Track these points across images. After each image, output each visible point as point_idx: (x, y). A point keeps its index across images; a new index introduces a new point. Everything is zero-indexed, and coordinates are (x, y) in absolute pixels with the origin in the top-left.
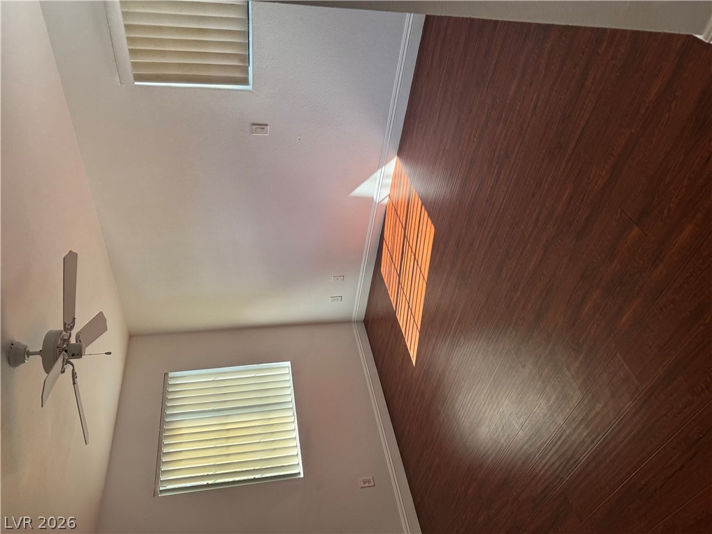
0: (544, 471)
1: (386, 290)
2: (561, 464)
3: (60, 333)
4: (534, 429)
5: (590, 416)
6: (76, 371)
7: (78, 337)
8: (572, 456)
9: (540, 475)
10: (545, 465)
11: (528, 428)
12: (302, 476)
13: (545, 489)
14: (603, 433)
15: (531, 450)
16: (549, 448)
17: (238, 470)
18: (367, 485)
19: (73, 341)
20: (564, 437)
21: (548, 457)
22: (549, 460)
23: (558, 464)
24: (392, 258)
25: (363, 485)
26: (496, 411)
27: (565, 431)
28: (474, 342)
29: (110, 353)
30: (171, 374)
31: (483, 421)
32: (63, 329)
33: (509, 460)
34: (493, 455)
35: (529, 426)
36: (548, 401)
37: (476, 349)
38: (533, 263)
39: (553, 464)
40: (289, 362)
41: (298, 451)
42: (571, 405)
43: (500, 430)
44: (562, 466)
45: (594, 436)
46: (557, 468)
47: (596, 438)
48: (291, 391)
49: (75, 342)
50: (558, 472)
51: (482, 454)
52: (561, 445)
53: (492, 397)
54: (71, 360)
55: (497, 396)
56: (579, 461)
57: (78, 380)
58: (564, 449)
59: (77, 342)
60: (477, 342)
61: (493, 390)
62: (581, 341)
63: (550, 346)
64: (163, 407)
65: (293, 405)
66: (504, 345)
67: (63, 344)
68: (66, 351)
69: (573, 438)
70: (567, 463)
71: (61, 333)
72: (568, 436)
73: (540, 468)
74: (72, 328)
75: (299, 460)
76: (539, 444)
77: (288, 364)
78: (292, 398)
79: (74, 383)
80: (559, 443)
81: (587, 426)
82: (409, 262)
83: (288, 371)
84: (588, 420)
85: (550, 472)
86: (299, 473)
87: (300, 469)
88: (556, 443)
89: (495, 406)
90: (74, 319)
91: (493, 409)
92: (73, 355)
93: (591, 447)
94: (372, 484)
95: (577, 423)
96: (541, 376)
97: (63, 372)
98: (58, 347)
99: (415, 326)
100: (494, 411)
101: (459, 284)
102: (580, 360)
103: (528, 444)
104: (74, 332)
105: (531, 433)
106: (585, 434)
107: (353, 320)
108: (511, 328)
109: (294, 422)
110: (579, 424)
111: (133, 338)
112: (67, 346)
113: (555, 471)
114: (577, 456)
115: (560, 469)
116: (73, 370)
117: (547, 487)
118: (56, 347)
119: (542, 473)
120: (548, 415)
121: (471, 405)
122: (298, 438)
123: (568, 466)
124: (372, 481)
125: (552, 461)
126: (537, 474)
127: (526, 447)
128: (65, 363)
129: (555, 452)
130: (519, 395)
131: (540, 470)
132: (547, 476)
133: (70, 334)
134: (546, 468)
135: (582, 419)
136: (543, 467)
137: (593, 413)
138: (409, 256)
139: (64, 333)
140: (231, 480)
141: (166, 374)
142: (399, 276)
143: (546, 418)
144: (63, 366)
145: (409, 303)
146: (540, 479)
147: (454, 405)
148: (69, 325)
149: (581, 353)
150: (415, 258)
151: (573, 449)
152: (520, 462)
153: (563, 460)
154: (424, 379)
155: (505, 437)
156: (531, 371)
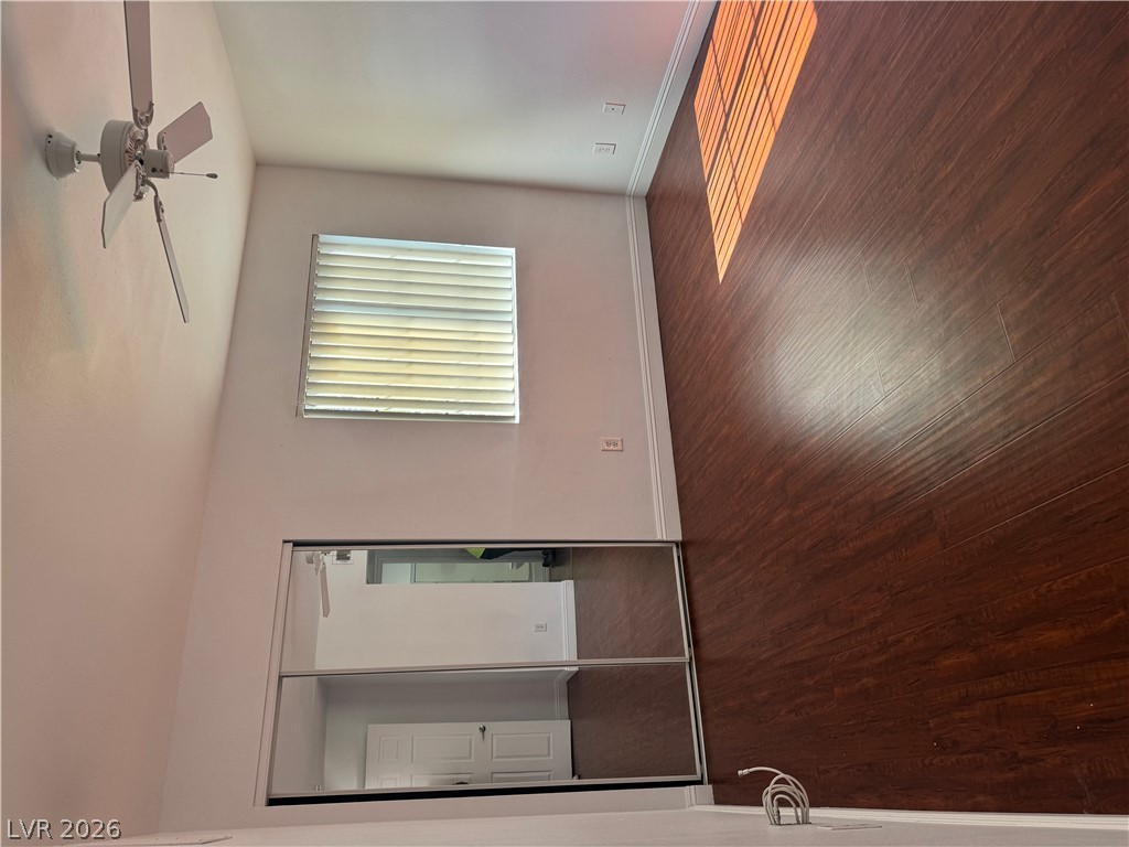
0: (904, 468)
1: (697, 143)
2: (937, 463)
3: (127, 128)
4: (907, 403)
5: (1019, 395)
6: (161, 198)
7: (160, 141)
8: (961, 453)
9: (895, 473)
10: (909, 459)
11: (896, 400)
12: (517, 421)
13: (898, 494)
14: (1031, 426)
15: (892, 434)
16: (924, 436)
17: (422, 399)
18: (611, 448)
19: (152, 144)
20: (957, 422)
21: (919, 448)
22: (918, 453)
23: (932, 461)
24: (720, 80)
25: (607, 448)
26: (847, 367)
27: (962, 413)
28: (840, 248)
29: (215, 176)
30: (323, 238)
31: (819, 379)
32: (132, 120)
33: (848, 444)
34: (823, 433)
35: (899, 397)
36: (948, 360)
37: (838, 263)
38: (999, 107)
39: (923, 460)
40: (514, 249)
41: (514, 385)
42: (988, 373)
43: (844, 397)
44: (940, 464)
45: (1013, 427)
46: (929, 468)
47: (1015, 431)
48: (512, 296)
49: (156, 148)
50: (927, 473)
51: (804, 429)
52: (948, 433)
53: (846, 344)
54: (153, 180)
55: (856, 344)
56: (971, 462)
57: (165, 216)
58: (951, 440)
59: (159, 147)
60: (845, 250)
61: (852, 333)
62: (1046, 265)
63: (981, 269)
64: (310, 289)
65: (514, 317)
66: (894, 259)
67: (136, 148)
68: (142, 162)
69: (973, 426)
70: (949, 462)
71: (131, 128)
72: (966, 421)
73: (899, 462)
74: (149, 120)
75: (515, 399)
76: (909, 427)
77: (512, 251)
78: (512, 307)
79: (159, 220)
80: (944, 430)
81: (1006, 410)
82: (752, 89)
83: (511, 263)
84: (1011, 400)
85: (913, 472)
86: (514, 417)
87: (515, 412)
88: (940, 429)
89: (848, 358)
90: (151, 105)
91: (843, 363)
92: (154, 170)
93: (1002, 444)
94: (619, 447)
95: (990, 402)
96: (947, 318)
97: (139, 197)
98: (127, 152)
99: (737, 212)
100: (843, 367)
101: (839, 137)
102: (1032, 297)
103: (889, 425)
104: (154, 129)
105: (899, 409)
106: (998, 421)
107: (628, 192)
108: (917, 230)
109: (512, 343)
110: (992, 405)
111: (262, 167)
112: (144, 152)
113: (923, 471)
114: (969, 455)
115: (934, 468)
116: (156, 196)
117: (902, 492)
118: (123, 151)
119: (900, 470)
120: (940, 384)
121: (805, 354)
122: (516, 367)
123: (950, 466)
124: (620, 443)
125: (924, 455)
126: (891, 471)
127: (883, 428)
128: (140, 181)
129: (934, 443)
130: (896, 346)
131: (898, 466)
132: (906, 477)
133: (146, 130)
134: (909, 464)
135: (1001, 398)
136: (905, 462)
137: (1027, 389)
138: (754, 76)
139: (136, 128)
140: (413, 411)
141: (315, 237)
142: (727, 116)
143: (935, 387)
144: (137, 188)
145: (734, 170)
146: (894, 478)
147: (774, 351)
148: (144, 114)
149: (1038, 287)
150: (764, 82)
151: (967, 442)
152: (867, 450)
153: (943, 456)
154: (733, 305)
155: (851, 409)
156: (930, 309)
